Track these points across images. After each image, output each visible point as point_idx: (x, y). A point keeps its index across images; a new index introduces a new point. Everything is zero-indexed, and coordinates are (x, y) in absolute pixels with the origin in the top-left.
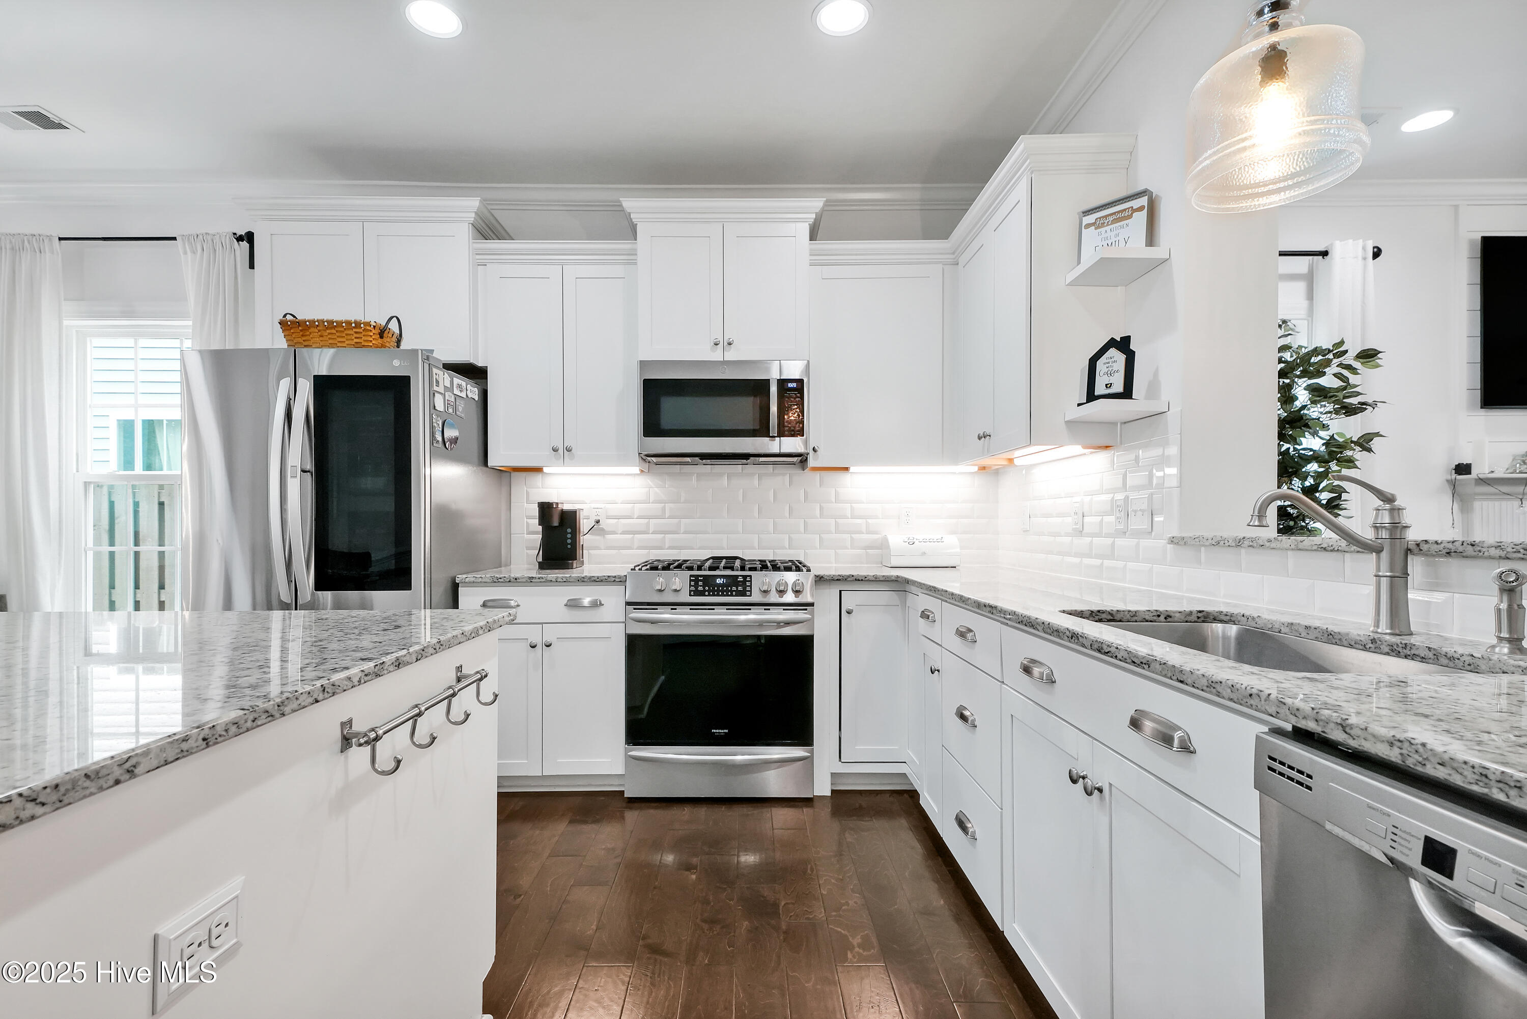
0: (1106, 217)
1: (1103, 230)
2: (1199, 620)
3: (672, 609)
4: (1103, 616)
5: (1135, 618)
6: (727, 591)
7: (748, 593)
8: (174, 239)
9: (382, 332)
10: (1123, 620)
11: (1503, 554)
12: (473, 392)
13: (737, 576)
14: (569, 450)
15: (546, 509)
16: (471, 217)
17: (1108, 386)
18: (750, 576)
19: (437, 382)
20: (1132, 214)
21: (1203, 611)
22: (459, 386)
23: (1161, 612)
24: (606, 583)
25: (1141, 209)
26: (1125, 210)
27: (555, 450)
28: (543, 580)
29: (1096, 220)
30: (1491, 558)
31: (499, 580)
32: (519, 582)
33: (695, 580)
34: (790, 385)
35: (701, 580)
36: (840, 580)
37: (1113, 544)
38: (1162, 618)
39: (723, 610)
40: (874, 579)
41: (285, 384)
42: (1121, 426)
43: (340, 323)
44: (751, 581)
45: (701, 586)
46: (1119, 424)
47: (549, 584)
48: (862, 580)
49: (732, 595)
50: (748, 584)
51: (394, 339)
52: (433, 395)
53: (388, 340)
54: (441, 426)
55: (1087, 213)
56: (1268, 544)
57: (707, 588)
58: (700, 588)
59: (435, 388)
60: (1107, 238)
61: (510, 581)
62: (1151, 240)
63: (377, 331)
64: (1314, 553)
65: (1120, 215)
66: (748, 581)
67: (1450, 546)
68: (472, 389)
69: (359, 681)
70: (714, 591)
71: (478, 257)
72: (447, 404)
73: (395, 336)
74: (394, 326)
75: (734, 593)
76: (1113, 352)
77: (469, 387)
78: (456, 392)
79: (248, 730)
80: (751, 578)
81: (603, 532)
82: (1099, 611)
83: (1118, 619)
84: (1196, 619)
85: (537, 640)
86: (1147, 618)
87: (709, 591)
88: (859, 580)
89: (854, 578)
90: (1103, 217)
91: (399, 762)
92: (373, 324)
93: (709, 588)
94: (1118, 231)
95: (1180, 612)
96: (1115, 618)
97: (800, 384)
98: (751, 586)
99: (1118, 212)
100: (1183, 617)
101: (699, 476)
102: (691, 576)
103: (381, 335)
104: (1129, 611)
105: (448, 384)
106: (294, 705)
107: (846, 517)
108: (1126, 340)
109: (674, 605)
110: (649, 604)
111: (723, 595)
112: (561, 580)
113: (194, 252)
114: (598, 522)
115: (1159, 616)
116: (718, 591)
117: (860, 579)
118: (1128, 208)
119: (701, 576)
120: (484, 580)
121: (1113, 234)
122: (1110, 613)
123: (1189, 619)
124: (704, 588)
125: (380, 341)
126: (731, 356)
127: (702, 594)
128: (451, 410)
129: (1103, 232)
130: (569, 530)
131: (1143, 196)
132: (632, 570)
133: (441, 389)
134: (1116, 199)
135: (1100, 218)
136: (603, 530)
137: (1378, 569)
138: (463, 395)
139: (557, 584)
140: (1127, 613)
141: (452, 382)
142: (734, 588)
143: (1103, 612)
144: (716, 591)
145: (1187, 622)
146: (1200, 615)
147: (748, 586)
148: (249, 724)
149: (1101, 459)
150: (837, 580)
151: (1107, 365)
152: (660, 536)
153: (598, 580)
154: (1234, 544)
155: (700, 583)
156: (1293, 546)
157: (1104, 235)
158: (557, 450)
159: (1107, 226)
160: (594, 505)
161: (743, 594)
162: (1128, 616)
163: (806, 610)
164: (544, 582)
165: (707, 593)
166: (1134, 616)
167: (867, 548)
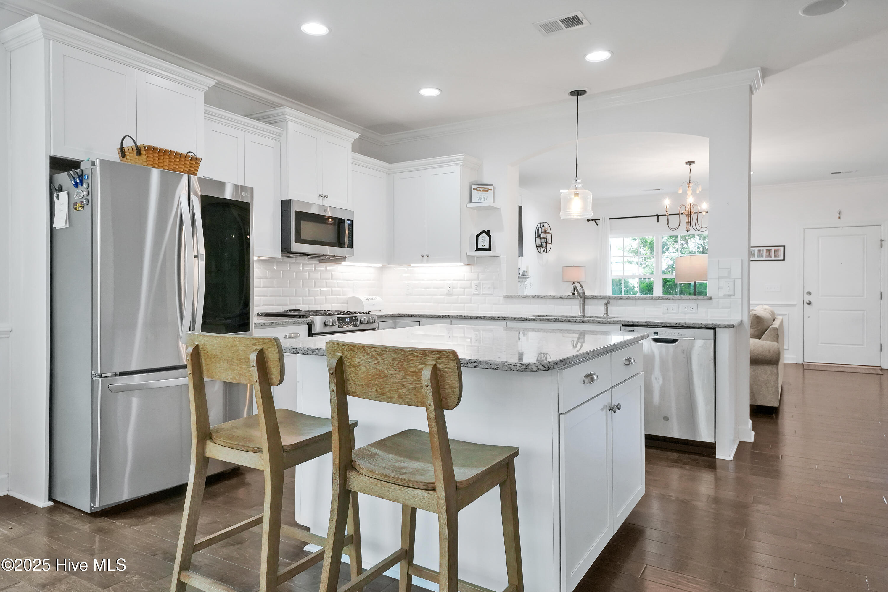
7: (357, 325)
11: (601, 298)
13: (352, 317)
17: (483, 246)
18: (357, 317)
20: (488, 190)
25: (490, 190)
28: (277, 324)
30: (599, 299)
31: (257, 325)
32: (266, 326)
33: (339, 320)
34: (348, 222)
35: (341, 320)
37: (471, 298)
46: (476, 257)
47: (281, 326)
55: (472, 184)
56: (544, 297)
60: (480, 195)
61: (262, 325)
62: (494, 201)
64: (558, 299)
66: (357, 319)
67: (591, 297)
76: (484, 234)
90: (479, 188)
94: (484, 194)
97: (350, 221)
98: (358, 322)
99: (484, 188)
101: (303, 265)
102: (337, 318)
107: (335, 287)
108: (488, 231)
109: (333, 333)
110: (323, 333)
112: (285, 323)
118: (487, 188)
119: (340, 317)
121: (482, 194)
129: (479, 193)
131: (491, 186)
134: (483, 184)
135: (477, 187)
137: (581, 302)
139: (283, 325)
149: (467, 268)
151: (482, 239)
153: (300, 322)
154: (532, 297)
156: (552, 297)
159: (480, 191)
164: (277, 325)
167: (342, 303)
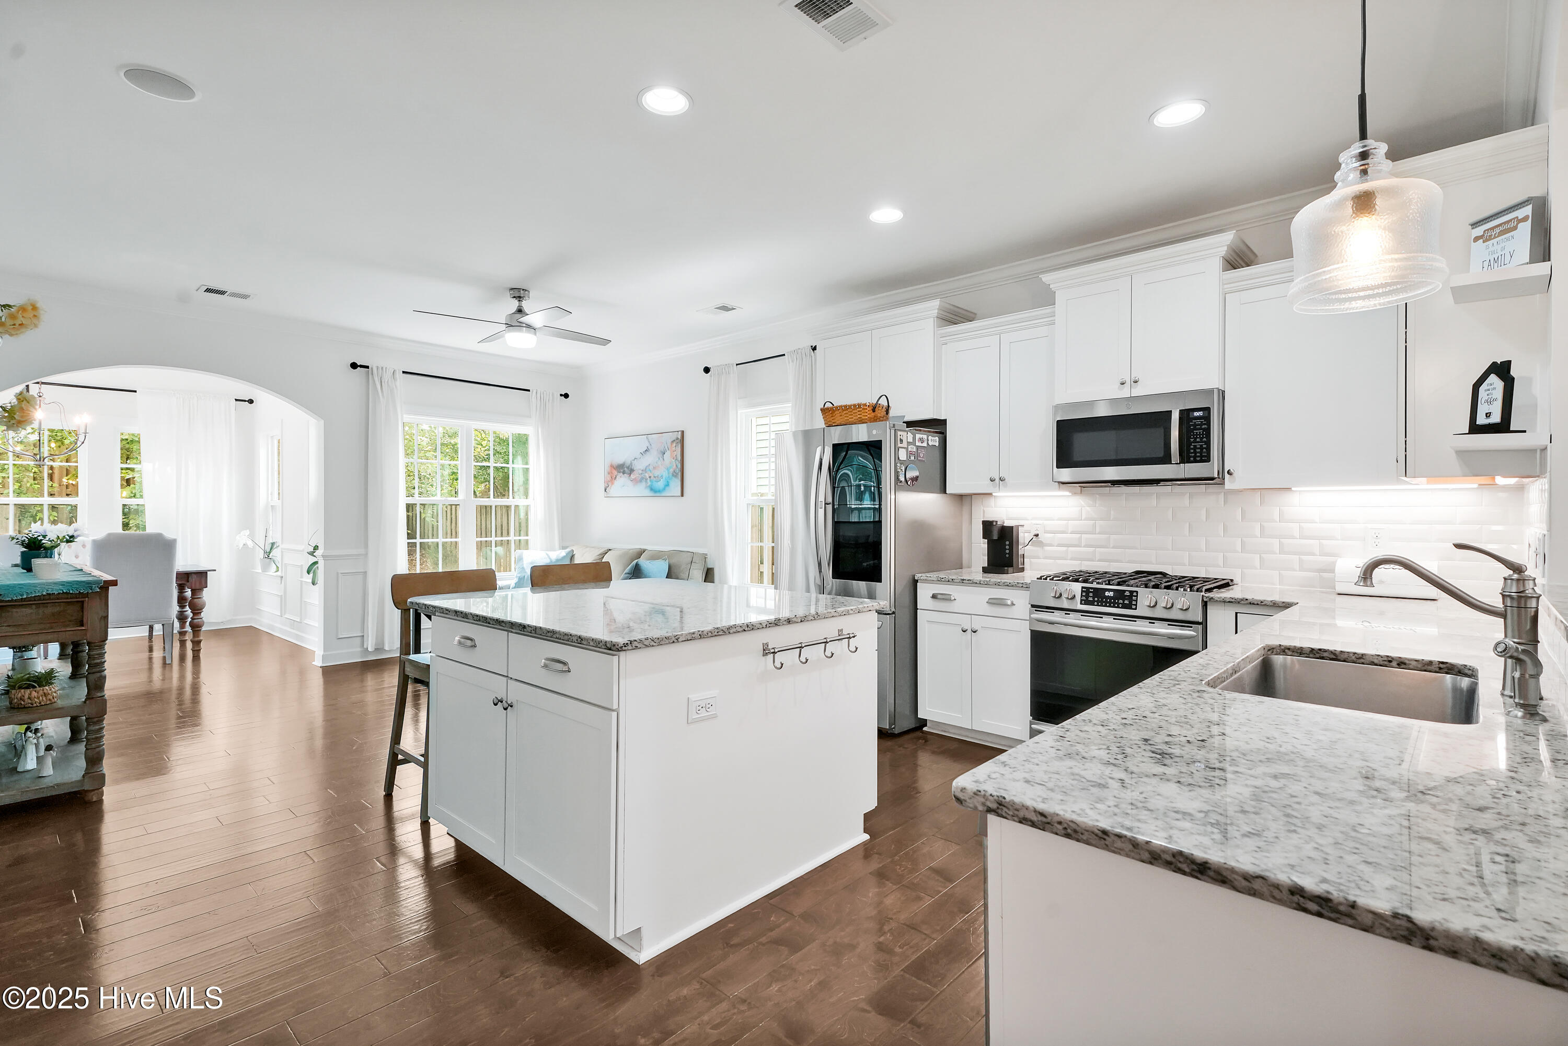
0: (1493, 228)
1: (1490, 242)
2: (1441, 671)
3: (1066, 614)
4: (1325, 654)
5: (1362, 661)
6: (1114, 603)
7: (1134, 607)
8: (784, 355)
9: (874, 408)
10: (1347, 660)
12: (935, 441)
13: (1125, 591)
14: (1001, 479)
15: (988, 526)
16: (935, 312)
17: (1488, 415)
18: (1137, 592)
19: (901, 441)
20: (1517, 224)
21: (1447, 663)
22: (921, 440)
23: (1393, 658)
24: (1017, 588)
25: (1525, 219)
26: (1511, 220)
27: (992, 480)
28: (984, 582)
29: (1484, 232)
31: (949, 579)
32: (966, 582)
33: (1086, 591)
34: (1196, 414)
35: (1091, 592)
36: (1232, 602)
38: (1394, 664)
39: (1110, 619)
40: (1272, 604)
41: (819, 450)
42: (1541, 454)
43: (850, 406)
44: (1137, 596)
45: (1091, 597)
47: (987, 585)
48: (1258, 604)
49: (1118, 607)
50: (1134, 598)
51: (884, 409)
52: (897, 450)
53: (879, 411)
54: (904, 470)
55: (1475, 225)
57: (1096, 599)
58: (1091, 599)
59: (900, 445)
60: (1493, 253)
61: (958, 581)
63: (871, 408)
65: (1506, 227)
66: (1135, 596)
68: (933, 438)
69: (766, 626)
70: (1102, 602)
71: (942, 339)
72: (909, 454)
73: (884, 407)
74: (883, 402)
75: (1120, 606)
76: (1494, 377)
77: (930, 438)
78: (918, 444)
79: (716, 636)
80: (1137, 593)
81: (1041, 544)
82: (1320, 650)
83: (1342, 660)
84: (1437, 670)
85: (967, 626)
86: (1376, 661)
87: (1098, 601)
88: (1253, 604)
89: (1249, 601)
90: (1490, 229)
91: (782, 664)
92: (868, 404)
93: (1098, 599)
94: (1504, 244)
95: (1416, 661)
96: (1339, 658)
97: (1207, 412)
98: (1136, 601)
99: (1505, 223)
100: (1419, 666)
102: (1083, 588)
103: (874, 410)
104: (1355, 653)
105: (910, 440)
106: (734, 630)
107: (1293, 537)
108: (1507, 366)
109: (1068, 611)
110: (1047, 608)
111: (1110, 606)
113: (793, 362)
114: (1037, 535)
115: (1390, 661)
116: (1106, 602)
117: (1256, 603)
118: (1514, 219)
119: (1092, 588)
120: (932, 579)
121: (1499, 247)
122: (1332, 652)
123: (1429, 668)
124: (1094, 598)
125: (873, 414)
126: (1138, 391)
127: (1092, 603)
128: (912, 458)
129: (1490, 246)
130: (1007, 543)
131: (1527, 205)
132: (1038, 579)
133: (905, 444)
134: (1505, 209)
135: (1488, 230)
136: (1041, 542)
138: (925, 444)
139: (990, 585)
140: (1351, 655)
141: (914, 438)
142: (1121, 601)
143: (1325, 651)
144: (1104, 602)
145: (1425, 671)
146: (1441, 666)
147: (1134, 600)
148: (716, 633)
150: (1229, 602)
151: (1488, 392)
152: (1092, 549)
153: (1009, 585)
155: (1091, 595)
157: (1491, 249)
158: (994, 480)
159: (1494, 238)
160: (1034, 522)
161: (1129, 607)
162: (1353, 657)
163: (1191, 627)
164: (971, 583)
165: (1096, 603)
166: (1360, 658)
